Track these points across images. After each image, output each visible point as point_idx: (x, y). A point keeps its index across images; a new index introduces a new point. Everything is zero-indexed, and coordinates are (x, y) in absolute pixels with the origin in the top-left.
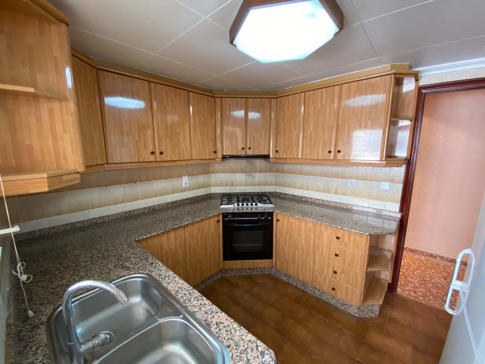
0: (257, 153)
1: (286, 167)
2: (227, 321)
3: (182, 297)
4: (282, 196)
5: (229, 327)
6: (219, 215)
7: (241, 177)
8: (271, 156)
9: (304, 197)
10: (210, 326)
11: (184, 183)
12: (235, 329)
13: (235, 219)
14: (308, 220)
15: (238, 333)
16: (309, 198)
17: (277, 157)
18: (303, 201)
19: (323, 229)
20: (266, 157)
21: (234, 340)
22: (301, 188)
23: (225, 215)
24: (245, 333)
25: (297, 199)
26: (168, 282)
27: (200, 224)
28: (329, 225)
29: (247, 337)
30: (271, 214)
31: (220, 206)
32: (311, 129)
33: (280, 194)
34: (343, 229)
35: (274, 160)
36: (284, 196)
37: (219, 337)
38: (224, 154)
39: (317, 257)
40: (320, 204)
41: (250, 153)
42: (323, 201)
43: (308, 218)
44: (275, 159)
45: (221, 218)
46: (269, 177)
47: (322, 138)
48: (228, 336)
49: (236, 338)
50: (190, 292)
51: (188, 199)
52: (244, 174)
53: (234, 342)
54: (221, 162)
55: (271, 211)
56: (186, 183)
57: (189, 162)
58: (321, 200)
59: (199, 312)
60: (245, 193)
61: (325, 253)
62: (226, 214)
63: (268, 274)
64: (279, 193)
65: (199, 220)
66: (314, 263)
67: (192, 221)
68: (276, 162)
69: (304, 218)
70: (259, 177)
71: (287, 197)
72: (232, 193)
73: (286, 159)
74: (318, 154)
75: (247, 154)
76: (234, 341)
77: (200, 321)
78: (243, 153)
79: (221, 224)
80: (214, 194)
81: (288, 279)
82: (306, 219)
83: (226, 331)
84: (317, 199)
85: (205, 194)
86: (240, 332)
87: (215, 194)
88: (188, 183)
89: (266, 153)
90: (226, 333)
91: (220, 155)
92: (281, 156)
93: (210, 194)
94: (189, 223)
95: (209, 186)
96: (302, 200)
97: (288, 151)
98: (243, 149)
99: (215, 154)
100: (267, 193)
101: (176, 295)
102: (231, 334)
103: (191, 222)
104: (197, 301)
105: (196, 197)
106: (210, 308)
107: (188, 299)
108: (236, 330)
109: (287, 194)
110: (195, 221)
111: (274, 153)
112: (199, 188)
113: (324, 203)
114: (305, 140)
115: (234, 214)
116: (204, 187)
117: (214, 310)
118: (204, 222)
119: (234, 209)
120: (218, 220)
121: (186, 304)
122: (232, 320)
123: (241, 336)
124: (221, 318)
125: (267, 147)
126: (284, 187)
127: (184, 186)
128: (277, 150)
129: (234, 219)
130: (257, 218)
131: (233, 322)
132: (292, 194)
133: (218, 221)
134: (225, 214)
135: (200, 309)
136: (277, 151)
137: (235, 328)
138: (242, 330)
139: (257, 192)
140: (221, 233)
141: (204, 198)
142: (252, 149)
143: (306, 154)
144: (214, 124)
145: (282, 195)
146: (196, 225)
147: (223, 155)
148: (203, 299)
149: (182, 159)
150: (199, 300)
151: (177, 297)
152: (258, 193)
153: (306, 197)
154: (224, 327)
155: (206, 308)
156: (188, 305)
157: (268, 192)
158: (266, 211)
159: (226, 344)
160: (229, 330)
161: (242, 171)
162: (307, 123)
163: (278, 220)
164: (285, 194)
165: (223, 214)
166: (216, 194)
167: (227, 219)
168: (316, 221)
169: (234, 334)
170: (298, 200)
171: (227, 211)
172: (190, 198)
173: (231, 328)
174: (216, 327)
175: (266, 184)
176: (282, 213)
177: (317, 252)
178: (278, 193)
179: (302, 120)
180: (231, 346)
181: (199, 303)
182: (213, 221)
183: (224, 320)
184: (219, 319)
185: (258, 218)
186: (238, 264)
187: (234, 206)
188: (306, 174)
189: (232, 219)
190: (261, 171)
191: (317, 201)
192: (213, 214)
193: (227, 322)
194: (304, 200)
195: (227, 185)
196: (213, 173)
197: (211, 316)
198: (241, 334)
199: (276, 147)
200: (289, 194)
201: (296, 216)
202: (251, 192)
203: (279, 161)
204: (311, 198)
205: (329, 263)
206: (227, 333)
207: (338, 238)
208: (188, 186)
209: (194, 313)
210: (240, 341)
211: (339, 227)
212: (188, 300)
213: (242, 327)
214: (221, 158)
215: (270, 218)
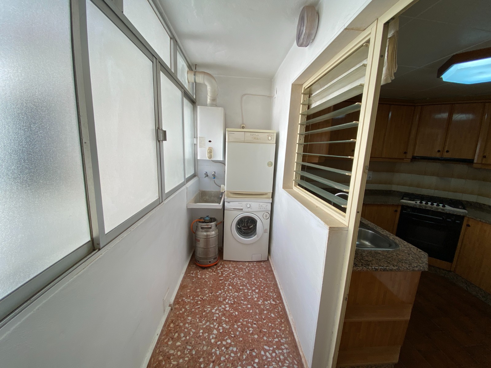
0: (457, 157)
6: (398, 206)
7: (431, 180)
8: (475, 161)
13: (415, 213)
17: (483, 162)
20: (470, 162)
23: (404, 207)
27: (380, 207)
30: (461, 218)
31: (401, 200)
38: (415, 155)
41: (446, 155)
44: (480, 165)
45: (399, 209)
46: (471, 185)
51: (369, 190)
52: (436, 177)
54: (409, 162)
55: (462, 215)
62: (406, 207)
64: (481, 204)
65: (379, 204)
68: (482, 168)
72: (416, 194)
75: (443, 157)
78: (438, 155)
79: (398, 214)
85: (386, 189)
87: (396, 192)
88: (371, 177)
89: (469, 157)
91: (409, 156)
93: (390, 191)
95: (390, 183)
98: (439, 151)
99: (404, 155)
100: (464, 202)
103: (372, 204)
105: (376, 190)
110: (376, 203)
111: (480, 158)
112: (380, 183)
115: (414, 209)
116: (385, 183)
119: (415, 205)
126: (490, 198)
128: (485, 154)
129: (413, 213)
133: (396, 211)
136: (484, 157)
139: (448, 199)
140: (397, 222)
141: (384, 193)
142: (450, 153)
144: (410, 128)
147: (413, 156)
158: (455, 214)
161: (433, 174)
163: (468, 226)
167: (405, 212)
175: (464, 192)
176: (475, 219)
182: (391, 209)
185: (443, 218)
187: (416, 203)
189: (411, 213)
190: (460, 177)
192: (392, 204)
195: (411, 186)
196: (397, 172)
199: (484, 152)
208: (371, 179)
210: (407, 245)
214: (411, 159)
215: (459, 222)
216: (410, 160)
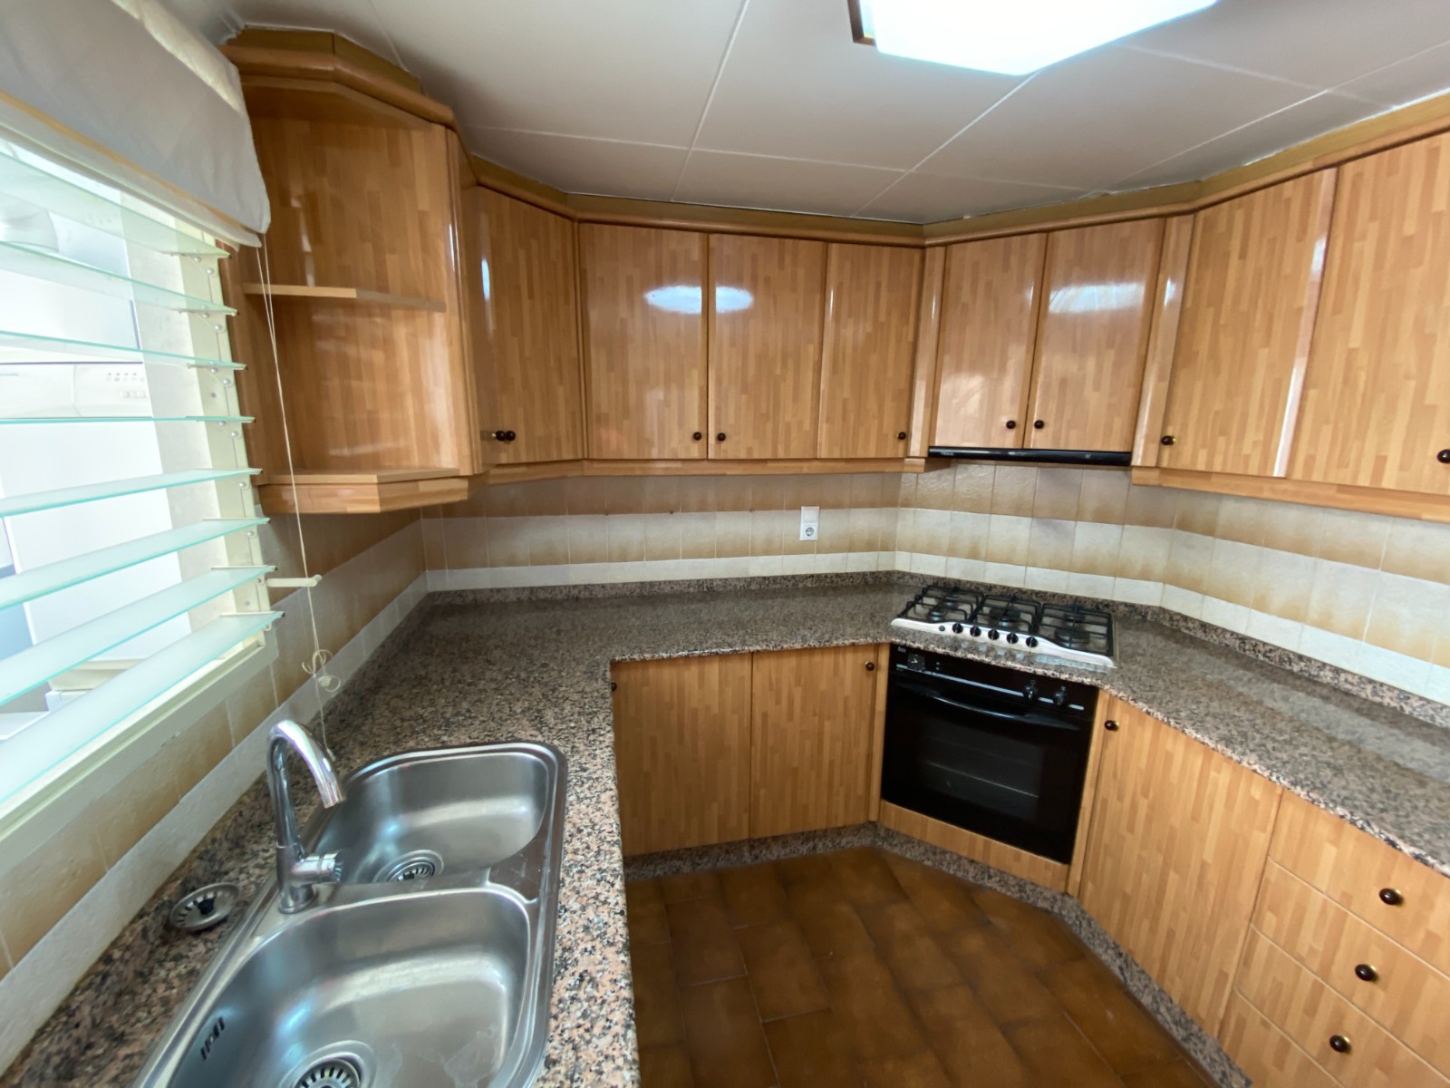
0: (1073, 444)
1: (1229, 511)
2: (613, 986)
3: (575, 852)
4: (1186, 631)
5: (601, 1009)
6: (875, 647)
7: (1011, 531)
8: (1137, 460)
9: (1301, 657)
10: (562, 970)
11: (803, 528)
12: (608, 1024)
13: (934, 674)
14: (1244, 763)
15: (604, 1043)
16: (1324, 665)
17: (1165, 464)
18: (1291, 672)
19: (1323, 829)
20: (1120, 461)
21: (579, 1054)
22: (1294, 613)
23: (899, 654)
24: (624, 1056)
25: (1261, 657)
26: (582, 795)
27: (805, 659)
28: (1353, 823)
29: (618, 1073)
30: (1088, 694)
31: (895, 618)
32: (1356, 339)
33: (1182, 624)
34: (1426, 863)
35: (1153, 477)
36: (1200, 634)
37: (556, 1017)
38: (937, 444)
39: (1264, 943)
40: (1380, 705)
41: (1038, 441)
42: (1405, 696)
43: (1253, 758)
44: (1156, 474)
45: (884, 659)
46: (1140, 544)
47: (1412, 384)
48: (575, 1034)
49: (589, 1054)
50: (605, 847)
51: (812, 576)
52: (1026, 521)
53: (573, 1060)
54: (922, 469)
55: (1087, 681)
56: (810, 530)
57: (806, 468)
58: (1391, 688)
59: (575, 916)
60: (1020, 590)
61: (1309, 939)
62: (904, 651)
63: (1046, 911)
64: (1175, 618)
65: (797, 646)
66: (1246, 960)
67: (775, 646)
68: (1160, 486)
69: (1229, 752)
70: (1089, 537)
71: (1214, 638)
72: (968, 582)
73: (1206, 475)
74: (1381, 461)
75: (1030, 447)
76: (577, 1059)
77: (557, 941)
78: (1008, 441)
79: (883, 678)
80: (903, 575)
81: (1121, 969)
82: (1236, 757)
83: (584, 1015)
84: (1371, 681)
85: (874, 570)
86: (611, 1045)
87: (907, 577)
88: (815, 529)
89: (1115, 446)
90: (578, 1018)
91: (917, 446)
92: (1184, 462)
93: (889, 574)
94: (765, 647)
95: (887, 546)
96: (1288, 667)
97: (1221, 441)
98: (1011, 425)
99: (901, 444)
100: (1122, 608)
101: (569, 839)
102: (587, 1030)
103: (771, 649)
104: (595, 882)
105: (837, 575)
106: (606, 919)
107: (582, 865)
108: (610, 1027)
109: (1215, 629)
110: (785, 646)
111: (1154, 447)
112: (851, 548)
113: (1407, 710)
114: (1312, 393)
115: (930, 658)
116: (870, 546)
117: (611, 931)
118: (817, 658)
119: (938, 639)
120: (869, 664)
121: (568, 874)
122: (626, 993)
123: (606, 1057)
124: (607, 967)
125: (1120, 423)
126: (1205, 593)
127: (803, 536)
128: (1169, 433)
129: (929, 673)
130: (1020, 694)
131: (625, 999)
132: (1242, 630)
133: (871, 667)
134: (900, 649)
135: (583, 908)
136: (1167, 441)
137: (611, 1021)
138: (623, 1043)
139: (1071, 597)
140: (880, 707)
141: (866, 583)
142: (1048, 430)
143: (1310, 460)
144: (911, 338)
145: (1188, 628)
146: (791, 662)
147: (930, 447)
148: (613, 885)
149: (781, 455)
150: (603, 882)
151: (566, 846)
152: (1077, 599)
153: (1309, 660)
154: (589, 999)
155: (598, 916)
156: (568, 880)
157: (1126, 605)
158: (1064, 677)
159: (551, 1051)
160: (594, 1015)
161: (1018, 510)
162: (1337, 310)
163: (1111, 726)
164: (1204, 626)
165: (893, 647)
166: (912, 576)
167: (905, 667)
168: (1285, 783)
169: (594, 1039)
170: (1262, 665)
171: (904, 642)
172: (819, 576)
173: (603, 1016)
174: (572, 984)
175: (1119, 572)
176: (1132, 702)
177: (1270, 919)
178: (1172, 616)
179: (1308, 298)
180: (558, 1068)
181: (595, 891)
182: (851, 665)
183: (604, 979)
184: (600, 967)
185: (1026, 693)
186: (932, 829)
187: (942, 629)
188: (1329, 555)
189: (920, 671)
190: (1102, 517)
191: (1369, 688)
192: (852, 641)
193: (609, 987)
194: (1296, 668)
195: (952, 552)
196: (907, 504)
197: (589, 946)
198: (610, 1052)
199: (1165, 424)
200: (1224, 631)
201: (1190, 731)
202: (1045, 593)
203: (1175, 482)
204: (1337, 671)
205: (1318, 991)
206: (581, 1022)
207: (1392, 898)
208: (814, 537)
209: (563, 911)
210: (591, 1071)
211: (1408, 850)
212: (579, 868)
213: (631, 1034)
214: (925, 458)
215: (1081, 708)
216: (923, 460)
